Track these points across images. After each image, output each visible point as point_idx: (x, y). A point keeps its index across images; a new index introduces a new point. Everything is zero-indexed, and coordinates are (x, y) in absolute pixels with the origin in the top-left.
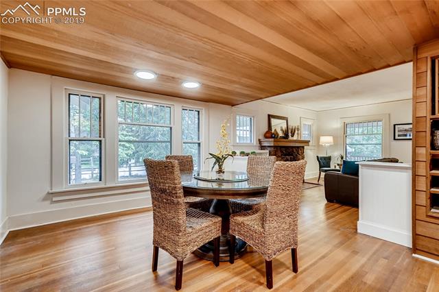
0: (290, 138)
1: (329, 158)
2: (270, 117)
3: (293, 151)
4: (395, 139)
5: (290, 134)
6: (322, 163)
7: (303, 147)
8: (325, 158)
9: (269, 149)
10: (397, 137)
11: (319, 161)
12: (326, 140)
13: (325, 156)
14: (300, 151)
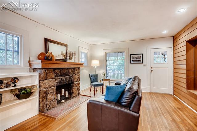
0: (69, 61)
1: (97, 76)
2: (47, 41)
3: (69, 72)
4: (131, 63)
5: (68, 58)
6: (92, 80)
7: (79, 68)
8: (94, 76)
9: (39, 71)
10: (132, 62)
11: (90, 78)
12: (95, 63)
13: (95, 74)
14: (76, 71)
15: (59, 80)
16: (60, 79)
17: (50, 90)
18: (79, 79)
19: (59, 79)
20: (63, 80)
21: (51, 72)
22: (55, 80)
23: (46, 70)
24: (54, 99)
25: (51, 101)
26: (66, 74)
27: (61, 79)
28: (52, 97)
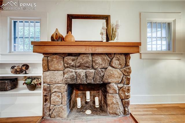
14: (117, 62)
15: (71, 74)
16: (74, 73)
17: (54, 87)
18: (129, 80)
19: (72, 72)
20: (80, 75)
21: (54, 60)
22: (64, 73)
23: (48, 57)
24: (62, 103)
25: (55, 105)
26: (87, 65)
27: (76, 72)
28: (57, 100)
